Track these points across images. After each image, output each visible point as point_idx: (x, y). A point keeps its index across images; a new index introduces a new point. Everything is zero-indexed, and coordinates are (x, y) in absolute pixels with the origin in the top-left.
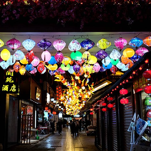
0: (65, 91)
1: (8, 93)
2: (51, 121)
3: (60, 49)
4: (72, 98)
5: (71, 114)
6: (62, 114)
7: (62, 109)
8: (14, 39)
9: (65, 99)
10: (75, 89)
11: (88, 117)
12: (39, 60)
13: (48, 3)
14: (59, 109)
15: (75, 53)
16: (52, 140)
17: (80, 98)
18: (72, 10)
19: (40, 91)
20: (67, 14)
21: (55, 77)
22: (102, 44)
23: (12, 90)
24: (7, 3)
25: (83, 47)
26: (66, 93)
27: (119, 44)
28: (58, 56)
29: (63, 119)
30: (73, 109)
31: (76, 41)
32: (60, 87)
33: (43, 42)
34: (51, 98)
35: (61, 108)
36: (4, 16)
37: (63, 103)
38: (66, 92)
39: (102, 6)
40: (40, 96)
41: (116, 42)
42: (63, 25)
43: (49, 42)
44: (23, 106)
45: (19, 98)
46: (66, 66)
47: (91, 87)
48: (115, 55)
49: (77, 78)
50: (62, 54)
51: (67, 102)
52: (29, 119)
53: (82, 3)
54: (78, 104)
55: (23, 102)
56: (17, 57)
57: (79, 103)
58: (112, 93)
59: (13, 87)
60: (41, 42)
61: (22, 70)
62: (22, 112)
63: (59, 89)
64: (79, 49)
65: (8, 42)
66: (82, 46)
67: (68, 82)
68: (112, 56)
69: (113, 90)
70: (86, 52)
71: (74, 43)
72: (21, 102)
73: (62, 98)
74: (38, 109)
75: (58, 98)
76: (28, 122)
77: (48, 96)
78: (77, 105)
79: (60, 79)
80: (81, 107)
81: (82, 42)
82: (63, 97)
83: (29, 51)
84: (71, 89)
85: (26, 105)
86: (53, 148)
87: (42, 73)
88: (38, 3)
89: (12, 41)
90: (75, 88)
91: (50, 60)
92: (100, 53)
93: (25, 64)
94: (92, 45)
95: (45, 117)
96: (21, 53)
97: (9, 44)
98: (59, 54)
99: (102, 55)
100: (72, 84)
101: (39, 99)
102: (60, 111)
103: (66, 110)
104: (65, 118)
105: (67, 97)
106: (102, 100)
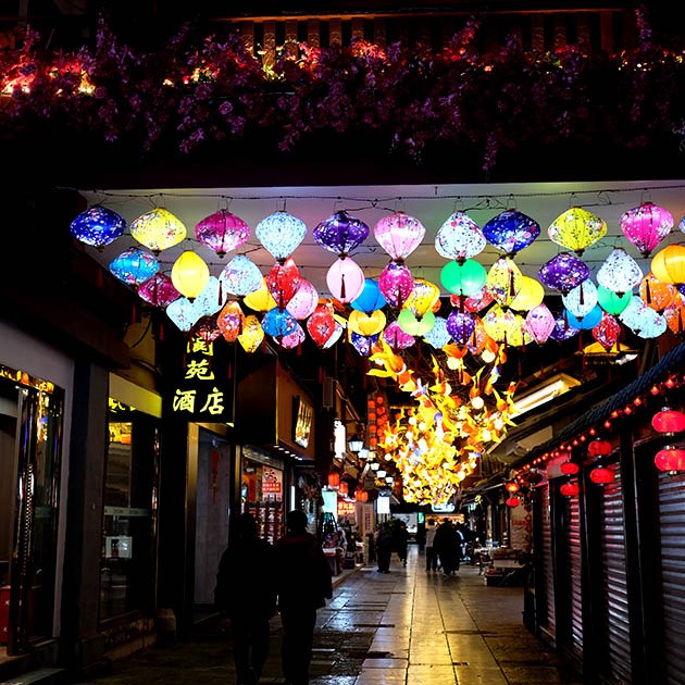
0: (403, 412)
1: (194, 421)
2: (350, 526)
3: (403, 252)
4: (431, 441)
5: (422, 500)
6: (387, 499)
7: (389, 480)
8: (224, 214)
9: (401, 443)
10: (446, 406)
11: (490, 512)
12: (315, 292)
13: (355, 69)
14: (377, 483)
15: (461, 265)
16: (357, 598)
17: (459, 443)
18: (451, 97)
19: (310, 411)
20: (431, 113)
21: (371, 359)
22: (571, 229)
23: (211, 409)
24: (196, 77)
25: (494, 242)
26: (405, 422)
27: (642, 228)
28: (391, 278)
29: (392, 517)
30: (431, 483)
31: (466, 218)
32: (380, 399)
33: (336, 224)
34: (350, 438)
35: (387, 476)
36: (185, 125)
37: (395, 460)
38: (408, 417)
39: (570, 78)
40: (308, 430)
41: (629, 221)
42: (413, 156)
43: (358, 222)
44: (249, 470)
45: (232, 439)
46: (419, 318)
47: (504, 397)
48: (619, 273)
49: (455, 364)
50: (406, 272)
51: (408, 456)
52: (271, 517)
53: (487, 69)
54: (451, 464)
55: (247, 453)
56: (235, 284)
57: (455, 458)
58: (607, 424)
59: (212, 399)
60: (327, 226)
61: (250, 334)
62: (244, 492)
63: (377, 406)
64: (477, 252)
65: (201, 224)
66: (491, 238)
67: (419, 381)
68: (609, 278)
69: (615, 414)
70: (501, 261)
71: (459, 228)
72: (242, 455)
73: (390, 439)
74: (301, 482)
75: (375, 440)
76: (267, 529)
77: (340, 431)
78: (445, 465)
79: (387, 367)
80: (461, 476)
81: (491, 223)
82: (396, 436)
83: (282, 261)
84: (428, 405)
85: (257, 465)
86: (363, 629)
87: (325, 346)
88: (315, 71)
89: (217, 222)
90: (444, 403)
91: (359, 294)
92: (559, 268)
93: (262, 312)
94: (529, 235)
95: (325, 509)
96: (248, 269)
97: (207, 234)
98: (397, 272)
99: (567, 274)
100: (433, 389)
101: (305, 443)
102: (383, 488)
103: (405, 484)
104: (397, 516)
105: (409, 435)
106: (560, 451)
